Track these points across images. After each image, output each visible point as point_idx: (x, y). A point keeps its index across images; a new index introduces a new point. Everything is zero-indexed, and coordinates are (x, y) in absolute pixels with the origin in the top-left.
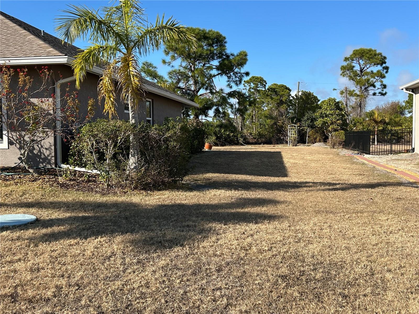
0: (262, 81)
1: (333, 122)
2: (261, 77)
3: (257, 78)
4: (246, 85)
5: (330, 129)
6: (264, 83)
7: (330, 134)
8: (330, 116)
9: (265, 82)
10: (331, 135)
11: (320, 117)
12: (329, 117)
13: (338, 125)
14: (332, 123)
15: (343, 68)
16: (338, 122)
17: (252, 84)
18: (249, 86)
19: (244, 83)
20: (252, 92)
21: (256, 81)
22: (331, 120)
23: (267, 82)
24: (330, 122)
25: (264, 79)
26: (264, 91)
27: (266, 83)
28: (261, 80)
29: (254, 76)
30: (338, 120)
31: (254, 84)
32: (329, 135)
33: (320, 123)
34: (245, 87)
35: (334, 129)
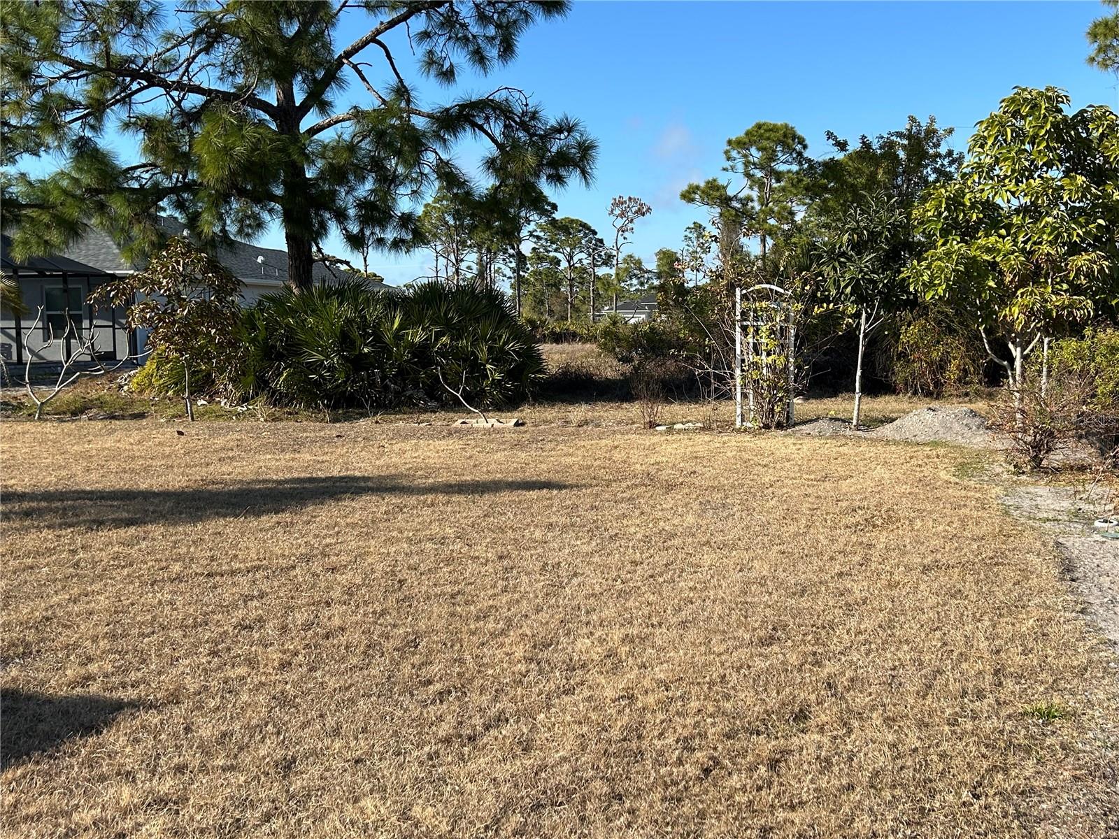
0: (789, 139)
1: (1038, 267)
2: (786, 126)
3: (774, 129)
4: (734, 154)
5: (1015, 313)
6: (799, 147)
7: (1016, 353)
8: (1016, 220)
9: (801, 141)
10: (1025, 358)
11: (945, 233)
12: (1008, 227)
13: (1076, 290)
14: (1032, 275)
15: (1100, 30)
16: (1082, 260)
17: (753, 150)
18: (745, 156)
19: (728, 148)
20: (759, 179)
21: (768, 139)
22: (1023, 250)
23: (807, 142)
24: (1017, 260)
25: (799, 132)
26: (797, 173)
27: (805, 147)
28: (785, 136)
29: (762, 121)
30: (1074, 249)
31: (759, 149)
32: (1012, 360)
33: (941, 269)
34: (730, 163)
35: (1047, 314)
